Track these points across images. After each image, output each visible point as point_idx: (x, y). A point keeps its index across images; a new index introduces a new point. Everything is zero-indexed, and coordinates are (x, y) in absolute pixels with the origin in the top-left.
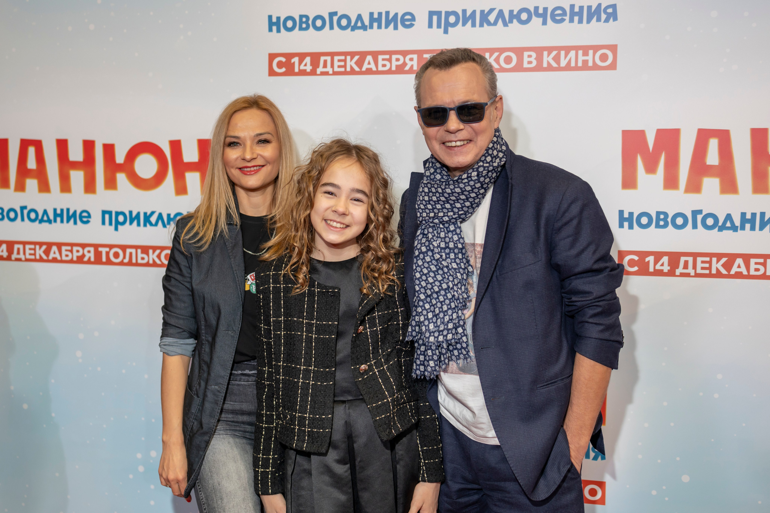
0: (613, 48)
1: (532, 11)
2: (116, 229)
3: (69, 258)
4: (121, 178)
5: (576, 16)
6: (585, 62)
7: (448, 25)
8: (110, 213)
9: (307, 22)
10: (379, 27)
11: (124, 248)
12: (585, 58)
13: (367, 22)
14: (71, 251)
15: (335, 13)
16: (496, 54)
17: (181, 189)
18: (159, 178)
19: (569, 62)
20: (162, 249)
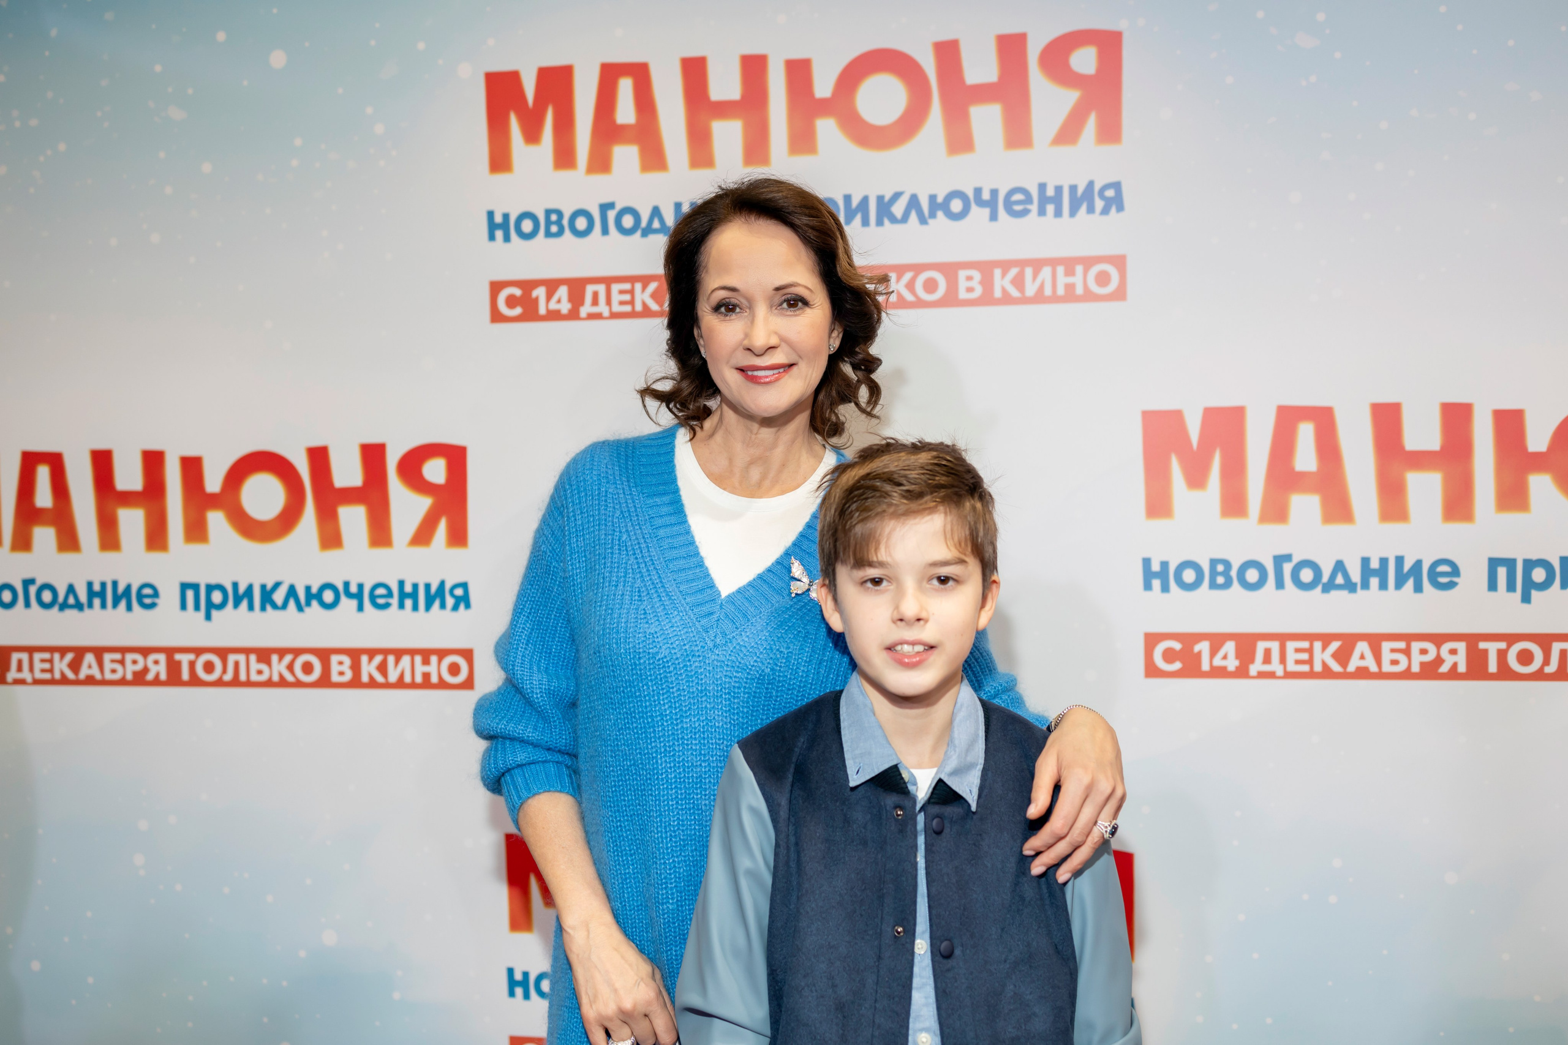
0: (1119, 262)
1: (971, 194)
2: (208, 617)
3: (118, 676)
4: (216, 520)
5: (1050, 203)
6: (1070, 287)
8: (195, 587)
9: (559, 222)
11: (223, 653)
12: (1070, 280)
14: (122, 662)
15: (611, 205)
16: (908, 276)
17: (331, 538)
18: (288, 519)
19: (1041, 288)
20: (297, 652)
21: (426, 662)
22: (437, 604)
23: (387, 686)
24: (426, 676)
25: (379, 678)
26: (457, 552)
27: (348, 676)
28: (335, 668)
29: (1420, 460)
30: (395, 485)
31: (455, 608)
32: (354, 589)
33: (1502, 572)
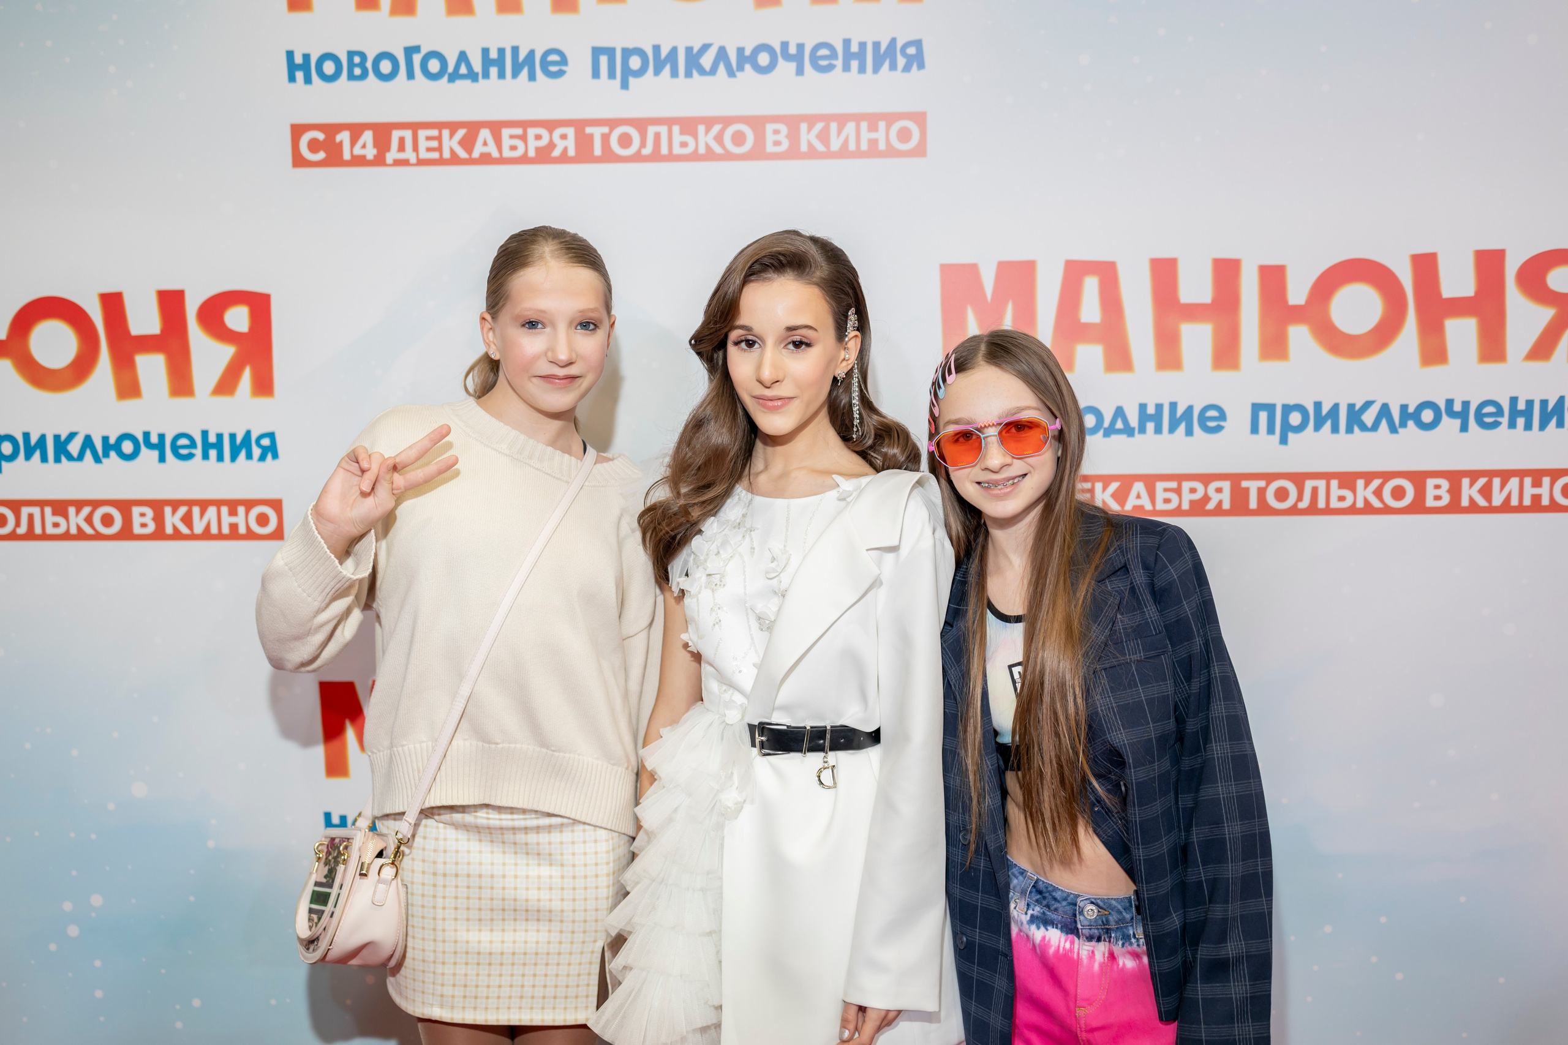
0: (920, 118)
1: (778, 49)
5: (854, 59)
6: (873, 143)
7: (627, 73)
9: (362, 65)
10: (502, 75)
11: (15, 505)
12: (873, 135)
13: (477, 67)
15: (417, 49)
16: (717, 128)
17: (128, 388)
18: (81, 368)
19: (846, 142)
20: (96, 504)
21: (233, 512)
22: (243, 454)
23: (193, 537)
24: (234, 527)
25: (185, 530)
26: (263, 401)
27: (151, 528)
28: (137, 520)
29: (1193, 312)
30: (196, 333)
31: (262, 458)
32: (154, 439)
33: (1263, 416)
